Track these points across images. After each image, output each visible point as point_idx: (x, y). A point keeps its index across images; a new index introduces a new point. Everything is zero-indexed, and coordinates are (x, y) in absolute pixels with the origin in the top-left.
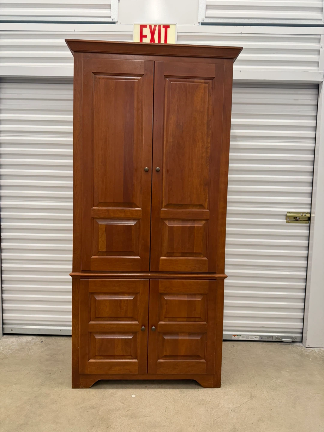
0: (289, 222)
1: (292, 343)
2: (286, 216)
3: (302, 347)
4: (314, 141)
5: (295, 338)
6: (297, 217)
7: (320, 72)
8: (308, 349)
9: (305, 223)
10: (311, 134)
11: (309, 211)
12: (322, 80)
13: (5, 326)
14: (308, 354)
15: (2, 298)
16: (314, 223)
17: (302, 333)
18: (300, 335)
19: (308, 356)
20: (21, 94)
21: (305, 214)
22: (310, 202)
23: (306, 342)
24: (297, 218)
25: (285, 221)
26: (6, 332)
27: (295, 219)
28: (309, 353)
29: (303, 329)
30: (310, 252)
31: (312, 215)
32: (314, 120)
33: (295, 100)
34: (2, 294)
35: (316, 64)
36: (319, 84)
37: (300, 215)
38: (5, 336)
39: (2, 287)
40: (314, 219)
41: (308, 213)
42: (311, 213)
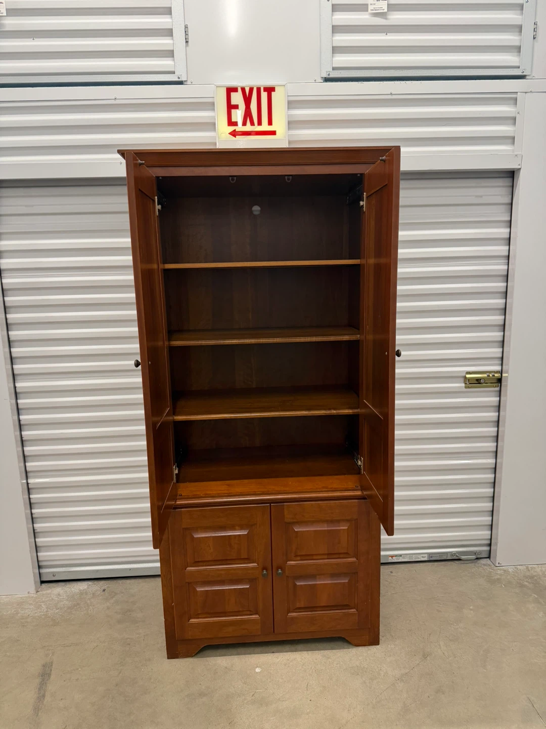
0: (469, 387)
1: (476, 560)
2: (465, 377)
3: (489, 565)
4: (507, 261)
5: (480, 552)
6: (480, 380)
7: (516, 153)
8: (498, 569)
9: (493, 387)
10: (502, 249)
11: (498, 368)
12: (519, 167)
13: (43, 571)
14: (499, 577)
15: (34, 530)
16: (506, 386)
17: (490, 545)
18: (487, 548)
19: (499, 581)
20: (33, 206)
21: (493, 374)
22: (501, 356)
23: (495, 557)
24: (482, 380)
25: (463, 385)
26: (44, 579)
27: (478, 381)
28: (501, 575)
29: (491, 539)
30: (500, 429)
31: (504, 375)
32: (506, 227)
33: (477, 196)
34: (33, 523)
35: (510, 141)
36: (514, 172)
37: (485, 375)
38: (44, 585)
39: (32, 514)
40: (507, 381)
41: (497, 372)
42: (501, 372)
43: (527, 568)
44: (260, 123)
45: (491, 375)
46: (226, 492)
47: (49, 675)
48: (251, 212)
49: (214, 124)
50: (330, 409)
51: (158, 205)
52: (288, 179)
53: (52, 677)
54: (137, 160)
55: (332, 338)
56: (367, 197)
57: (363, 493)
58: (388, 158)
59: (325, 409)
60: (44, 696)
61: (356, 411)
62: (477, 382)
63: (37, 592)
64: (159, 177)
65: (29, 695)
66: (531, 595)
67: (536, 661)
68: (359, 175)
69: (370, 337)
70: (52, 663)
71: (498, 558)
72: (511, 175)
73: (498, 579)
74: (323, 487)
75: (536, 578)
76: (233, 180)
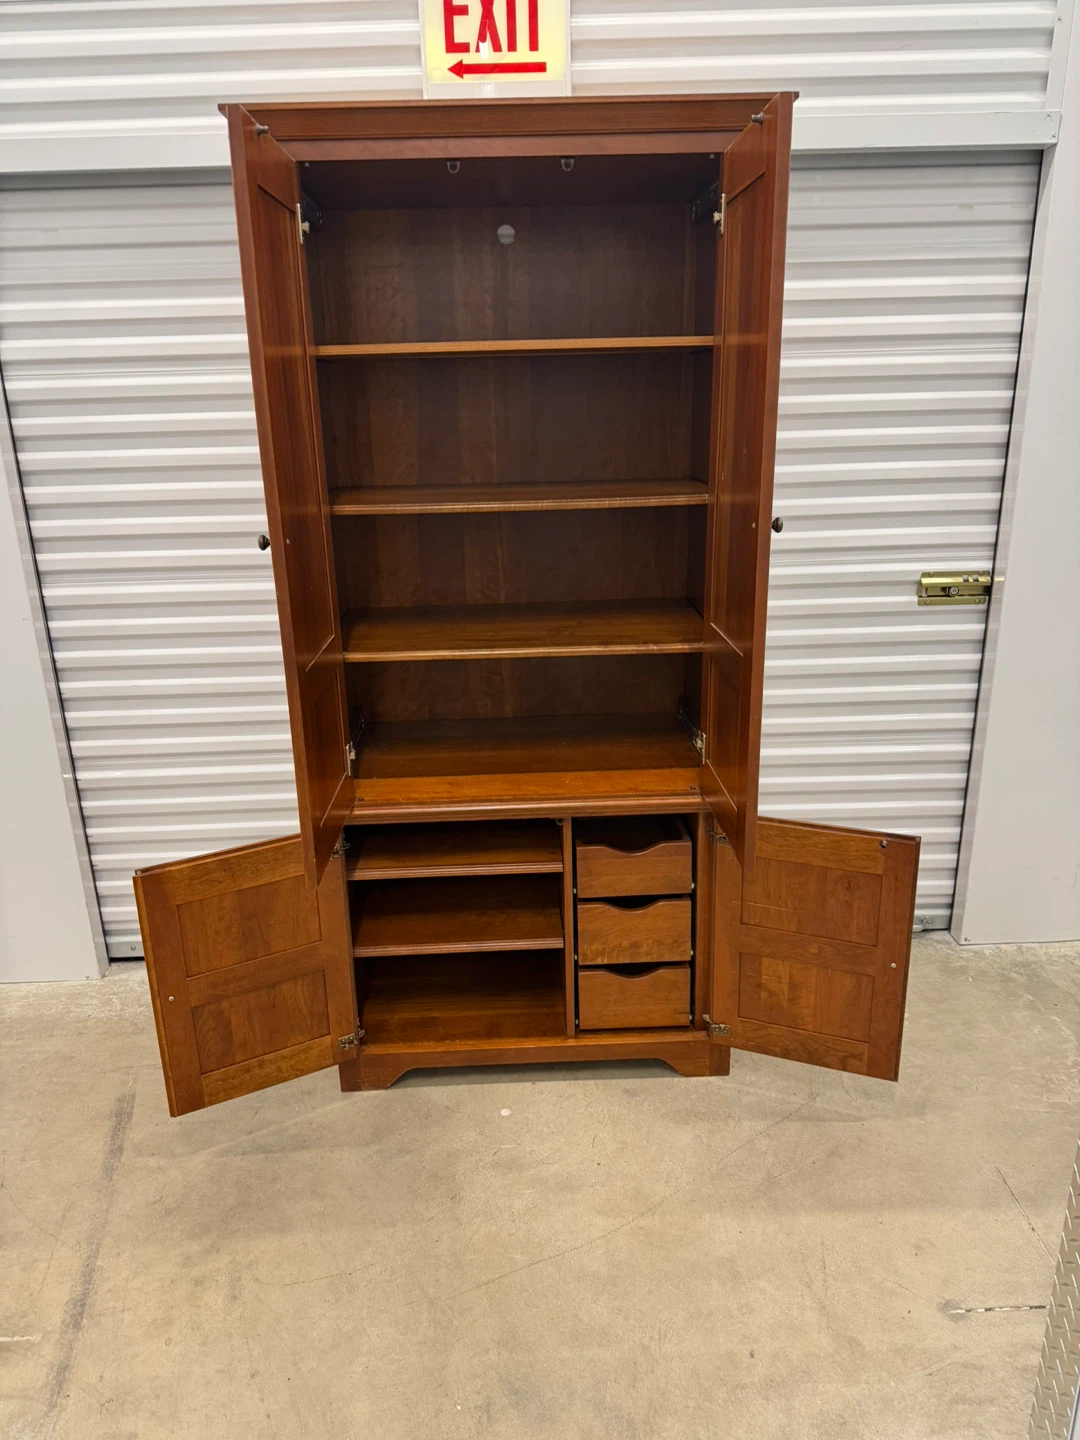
0: (926, 604)
1: (923, 934)
2: (919, 583)
3: (948, 943)
4: (1017, 345)
5: (932, 919)
6: (950, 588)
7: (1048, 110)
8: (965, 950)
9: (975, 603)
10: (1008, 320)
11: (987, 565)
12: (1054, 141)
13: (111, 940)
14: (963, 963)
15: (92, 866)
16: (1000, 601)
17: (951, 906)
18: (945, 912)
19: (963, 970)
20: (59, 230)
21: (975, 577)
22: (993, 540)
23: (959, 929)
24: (952, 590)
25: (915, 599)
26: (115, 954)
27: (946, 591)
28: (968, 960)
29: (954, 895)
30: (984, 685)
31: (996, 579)
32: (1019, 273)
33: (962, 206)
34: (90, 853)
35: (1038, 83)
36: (1042, 151)
37: (960, 580)
38: (115, 965)
39: (86, 836)
40: (1001, 590)
41: (983, 573)
42: (992, 574)
43: (1020, 949)
44: (512, 47)
45: (971, 580)
46: (445, 795)
47: (130, 1115)
48: (496, 238)
49: (418, 50)
50: (646, 643)
51: (303, 221)
52: (567, 165)
53: (135, 1119)
54: (253, 124)
55: (653, 501)
56: (728, 203)
57: (704, 799)
58: (768, 116)
59: (636, 643)
60: (121, 1149)
61: (696, 646)
62: (943, 594)
63: (104, 976)
64: (304, 162)
65: (95, 1146)
66: (1022, 996)
67: (1018, 1107)
68: (712, 156)
69: (726, 498)
70: (134, 1095)
71: (964, 929)
72: (1037, 158)
73: (962, 967)
74: (630, 789)
75: (1034, 966)
76: (453, 167)
